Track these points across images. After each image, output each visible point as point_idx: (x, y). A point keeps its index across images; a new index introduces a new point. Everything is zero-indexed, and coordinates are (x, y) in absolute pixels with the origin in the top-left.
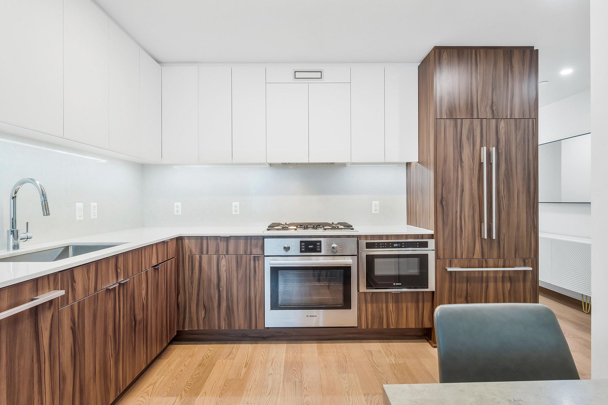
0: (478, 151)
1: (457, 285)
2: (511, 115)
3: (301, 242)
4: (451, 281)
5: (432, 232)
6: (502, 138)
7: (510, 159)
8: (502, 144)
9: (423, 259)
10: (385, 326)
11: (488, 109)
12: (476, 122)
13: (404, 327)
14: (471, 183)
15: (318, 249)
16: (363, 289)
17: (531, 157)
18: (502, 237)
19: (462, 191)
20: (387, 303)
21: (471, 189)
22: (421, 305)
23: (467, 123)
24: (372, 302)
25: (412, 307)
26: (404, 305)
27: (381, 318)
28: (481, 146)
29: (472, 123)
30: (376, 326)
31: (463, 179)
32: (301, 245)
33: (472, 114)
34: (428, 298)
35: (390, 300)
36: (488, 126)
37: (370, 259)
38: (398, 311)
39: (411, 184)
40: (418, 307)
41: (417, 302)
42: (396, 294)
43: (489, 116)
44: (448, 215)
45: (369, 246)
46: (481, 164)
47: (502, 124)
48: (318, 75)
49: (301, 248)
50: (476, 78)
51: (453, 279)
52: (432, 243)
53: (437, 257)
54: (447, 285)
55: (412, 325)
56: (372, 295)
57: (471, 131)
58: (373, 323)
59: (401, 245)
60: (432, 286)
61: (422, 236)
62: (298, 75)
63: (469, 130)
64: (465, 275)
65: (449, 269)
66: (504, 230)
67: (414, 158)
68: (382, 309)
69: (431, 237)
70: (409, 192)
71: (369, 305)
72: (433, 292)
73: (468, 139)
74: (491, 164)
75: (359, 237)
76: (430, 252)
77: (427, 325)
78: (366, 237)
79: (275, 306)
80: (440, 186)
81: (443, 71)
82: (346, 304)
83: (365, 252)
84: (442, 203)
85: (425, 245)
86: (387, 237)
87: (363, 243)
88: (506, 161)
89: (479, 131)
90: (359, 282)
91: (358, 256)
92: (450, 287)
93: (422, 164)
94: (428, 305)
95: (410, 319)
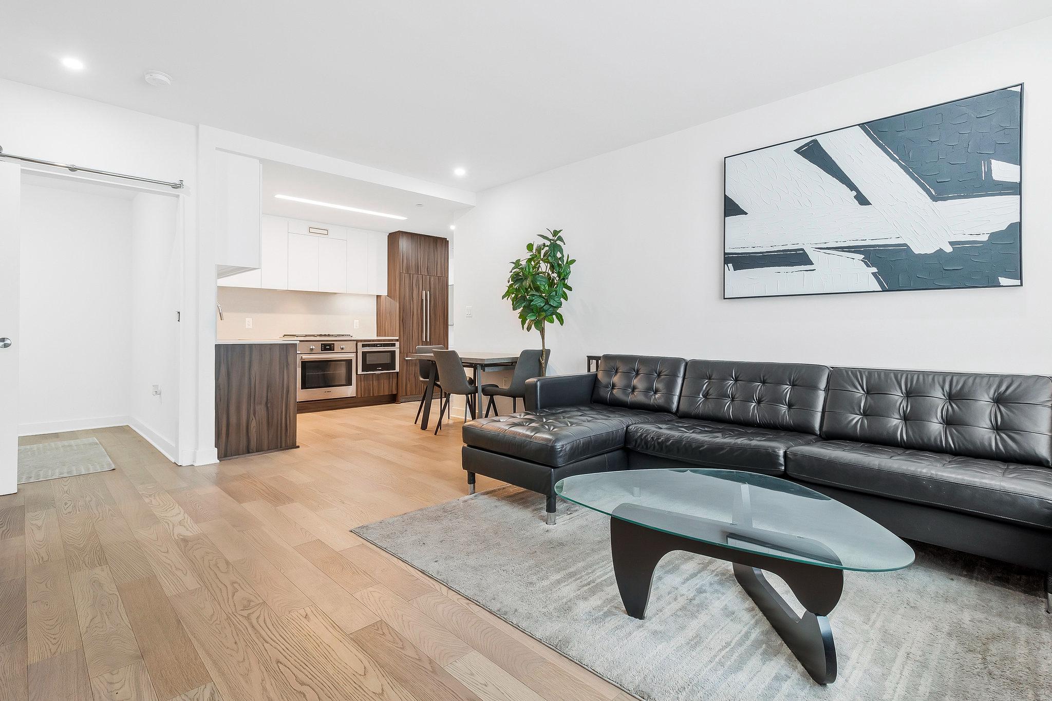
0: (421, 293)
1: (410, 367)
2: (436, 275)
3: (322, 344)
5: (398, 338)
6: (432, 286)
7: (436, 299)
8: (432, 290)
9: (393, 353)
11: (426, 269)
12: (420, 277)
13: (383, 394)
14: (417, 310)
15: (332, 349)
16: (360, 372)
17: (445, 298)
18: (432, 340)
19: (413, 314)
20: (373, 381)
21: (417, 314)
22: (391, 380)
23: (415, 276)
24: (364, 380)
25: (386, 382)
26: (382, 381)
27: (369, 390)
28: (422, 290)
29: (418, 277)
30: (366, 395)
31: (413, 309)
32: (321, 346)
33: (418, 272)
34: (395, 376)
35: (375, 379)
36: (426, 279)
37: (364, 354)
38: (379, 384)
39: (381, 310)
40: (390, 381)
41: (390, 379)
42: (378, 375)
43: (426, 273)
44: (406, 328)
45: (364, 346)
46: (422, 300)
47: (432, 279)
48: (325, 232)
49: (322, 348)
51: (408, 364)
52: (397, 344)
53: (400, 353)
54: (405, 368)
55: (387, 393)
56: (364, 376)
57: (418, 280)
58: (364, 394)
59: (382, 345)
60: (397, 370)
61: (392, 340)
62: (312, 230)
65: (406, 358)
66: (433, 337)
67: (384, 293)
68: (370, 385)
69: (397, 340)
70: (379, 313)
71: (363, 383)
72: (398, 372)
73: (416, 286)
74: (427, 300)
75: (357, 341)
76: (397, 349)
77: (395, 392)
78: (361, 341)
79: (304, 386)
80: (402, 312)
81: (404, 245)
82: (349, 383)
83: (361, 350)
84: (403, 321)
85: (394, 345)
86: (373, 341)
87: (360, 344)
88: (434, 301)
89: (421, 283)
90: (358, 369)
91: (357, 352)
92: (407, 369)
93: (391, 297)
94: (395, 381)
95: (385, 389)
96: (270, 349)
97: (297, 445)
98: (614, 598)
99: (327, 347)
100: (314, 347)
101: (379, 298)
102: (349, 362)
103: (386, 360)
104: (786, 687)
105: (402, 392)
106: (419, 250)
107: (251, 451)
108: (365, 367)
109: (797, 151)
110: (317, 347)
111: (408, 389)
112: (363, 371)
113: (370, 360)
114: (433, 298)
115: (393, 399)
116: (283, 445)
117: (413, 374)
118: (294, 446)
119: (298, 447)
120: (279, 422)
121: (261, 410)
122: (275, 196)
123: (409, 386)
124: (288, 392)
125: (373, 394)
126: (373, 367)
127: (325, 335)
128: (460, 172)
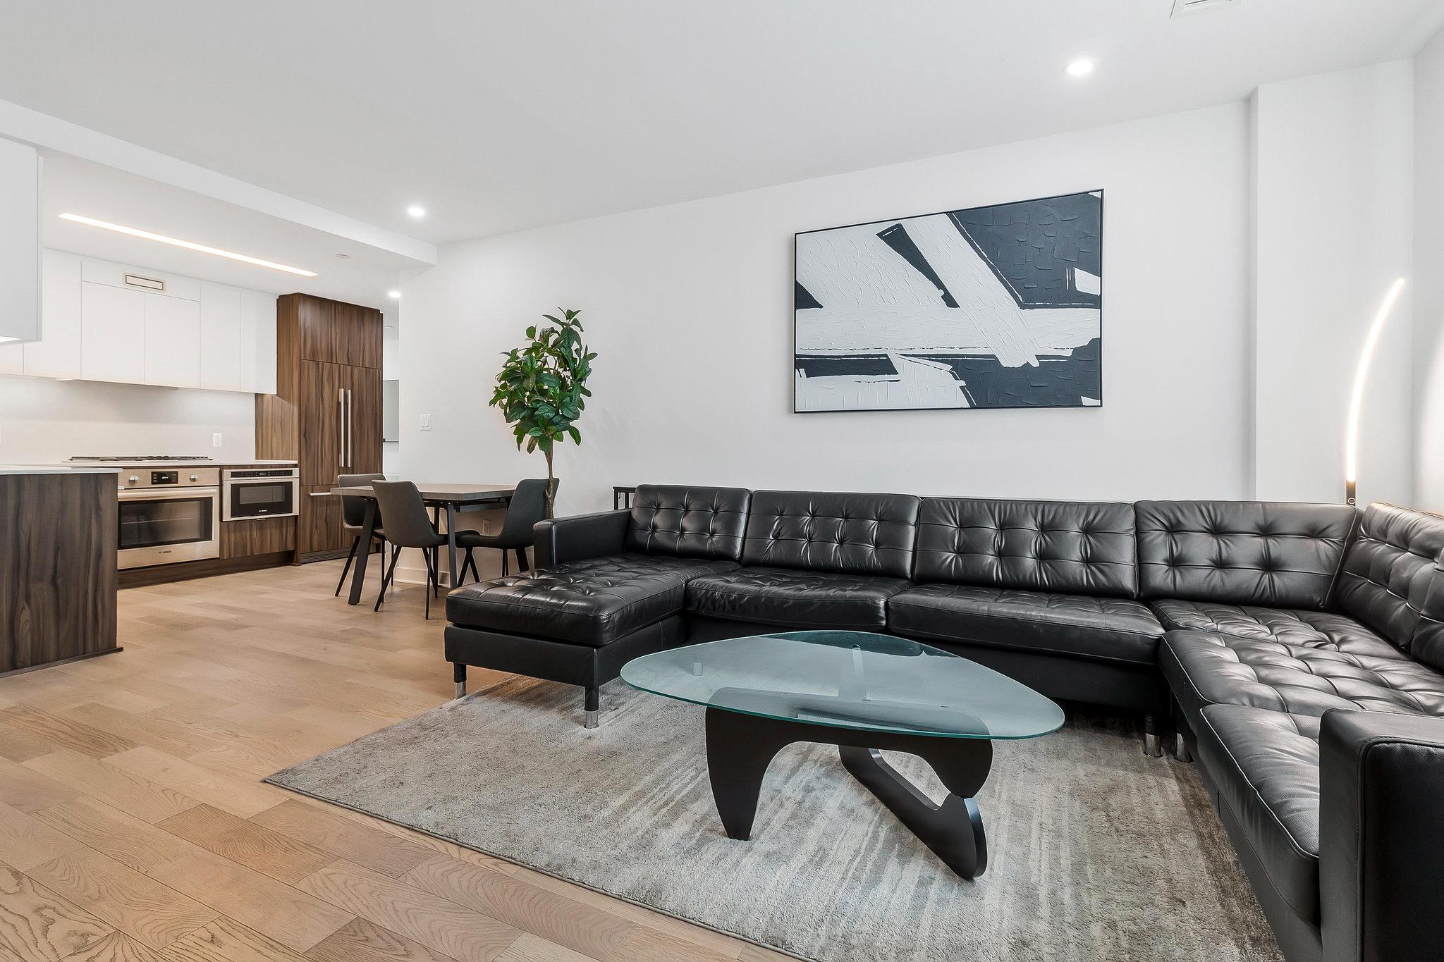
0: (337, 392)
1: (318, 508)
2: (363, 365)
3: (153, 473)
4: (313, 505)
5: (296, 462)
6: (356, 382)
7: (362, 399)
8: (356, 388)
9: (289, 486)
10: (249, 554)
11: (345, 356)
12: (335, 366)
13: (269, 552)
14: (331, 419)
15: (174, 481)
16: (227, 517)
17: (378, 400)
18: (356, 465)
19: (323, 425)
20: (251, 530)
21: (331, 424)
22: (284, 529)
23: (327, 366)
24: (235, 531)
25: (275, 532)
26: (268, 532)
27: (245, 546)
28: (339, 387)
29: (331, 366)
30: (239, 555)
31: (323, 415)
32: (152, 476)
33: (332, 360)
34: (291, 522)
35: (255, 528)
36: (345, 370)
37: (236, 489)
38: (262, 537)
39: (265, 414)
40: (281, 532)
41: (281, 527)
42: (261, 521)
43: (346, 362)
44: (310, 448)
45: (234, 475)
46: (339, 403)
47: (356, 371)
48: (159, 286)
49: (152, 479)
50: (335, 328)
51: (315, 504)
52: (296, 471)
53: (301, 485)
54: (309, 509)
55: (277, 550)
56: (236, 524)
57: (331, 372)
58: (235, 553)
59: (267, 474)
60: (296, 510)
61: (286, 466)
62: (130, 280)
63: (329, 372)
64: (325, 499)
65: (312, 494)
66: (356, 460)
67: (271, 389)
68: (246, 538)
69: (295, 466)
70: (259, 421)
71: (232, 535)
72: (296, 517)
73: (328, 380)
74: (348, 404)
75: (222, 468)
76: (295, 479)
77: (290, 548)
78: (230, 467)
80: (303, 420)
81: (306, 315)
82: (206, 535)
83: (229, 482)
84: (305, 435)
85: (290, 473)
86: (252, 466)
87: (227, 473)
88: (359, 402)
89: (337, 374)
90: (223, 512)
91: (221, 485)
92: (312, 511)
93: (282, 397)
94: (291, 530)
95: (274, 543)
96: (62, 483)
97: (118, 645)
98: (705, 818)
99: (163, 478)
100: (137, 478)
101: (260, 399)
102: (206, 503)
103: (277, 497)
104: (934, 891)
105: (304, 546)
106: (333, 323)
107: (19, 664)
108: (238, 509)
109: (880, 235)
110: (144, 478)
111: (315, 542)
112: (232, 516)
113: (246, 498)
114: (358, 401)
115: (287, 558)
116: (90, 647)
117: (324, 519)
118: (113, 648)
119: (121, 649)
120: (81, 610)
121: (42, 592)
122: (60, 216)
123: (315, 537)
124: (99, 555)
125: (252, 552)
126: (253, 509)
127: (159, 458)
128: (416, 212)
